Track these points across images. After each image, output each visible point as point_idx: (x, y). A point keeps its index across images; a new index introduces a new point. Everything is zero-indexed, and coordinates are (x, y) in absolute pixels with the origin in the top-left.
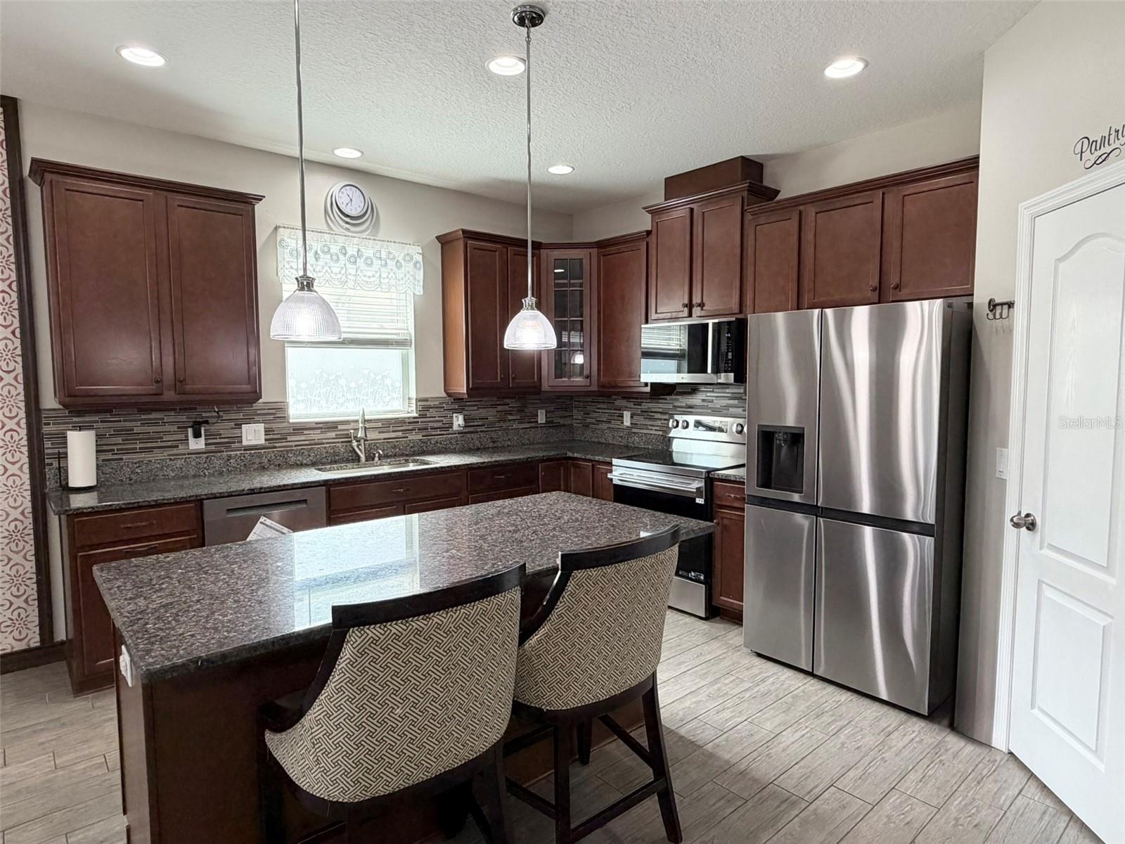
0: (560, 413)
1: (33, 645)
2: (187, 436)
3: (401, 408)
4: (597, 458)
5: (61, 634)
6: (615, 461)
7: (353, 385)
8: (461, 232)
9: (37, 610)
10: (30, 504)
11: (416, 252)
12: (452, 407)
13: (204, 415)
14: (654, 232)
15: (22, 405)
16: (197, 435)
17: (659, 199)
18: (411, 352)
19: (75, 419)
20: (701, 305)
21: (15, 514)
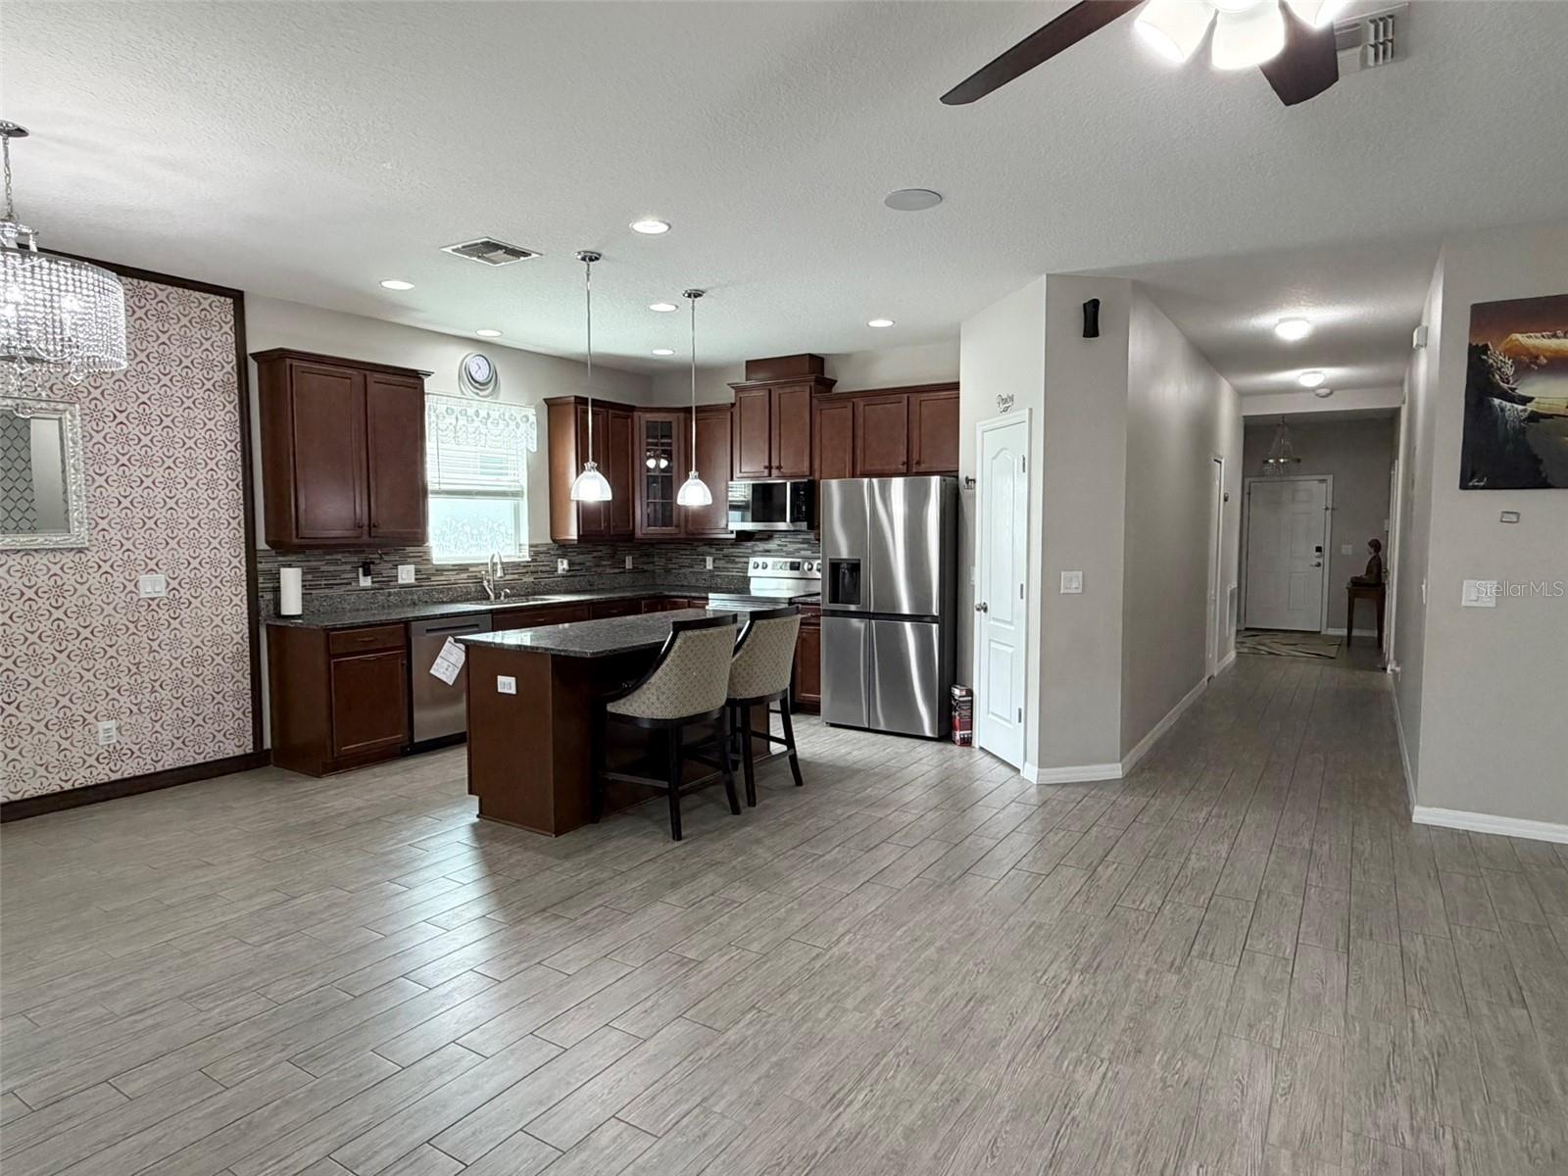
0: (645, 559)
1: (248, 751)
2: (358, 575)
3: (513, 554)
4: (693, 594)
5: (268, 744)
6: (711, 595)
7: (475, 532)
8: (573, 398)
9: (251, 721)
10: (247, 631)
11: (531, 412)
12: (556, 552)
13: (371, 556)
14: (738, 404)
15: (243, 546)
16: (366, 574)
17: (740, 378)
18: (524, 503)
19: (280, 559)
20: (779, 468)
21: (237, 638)
